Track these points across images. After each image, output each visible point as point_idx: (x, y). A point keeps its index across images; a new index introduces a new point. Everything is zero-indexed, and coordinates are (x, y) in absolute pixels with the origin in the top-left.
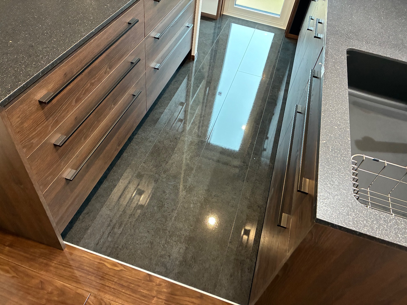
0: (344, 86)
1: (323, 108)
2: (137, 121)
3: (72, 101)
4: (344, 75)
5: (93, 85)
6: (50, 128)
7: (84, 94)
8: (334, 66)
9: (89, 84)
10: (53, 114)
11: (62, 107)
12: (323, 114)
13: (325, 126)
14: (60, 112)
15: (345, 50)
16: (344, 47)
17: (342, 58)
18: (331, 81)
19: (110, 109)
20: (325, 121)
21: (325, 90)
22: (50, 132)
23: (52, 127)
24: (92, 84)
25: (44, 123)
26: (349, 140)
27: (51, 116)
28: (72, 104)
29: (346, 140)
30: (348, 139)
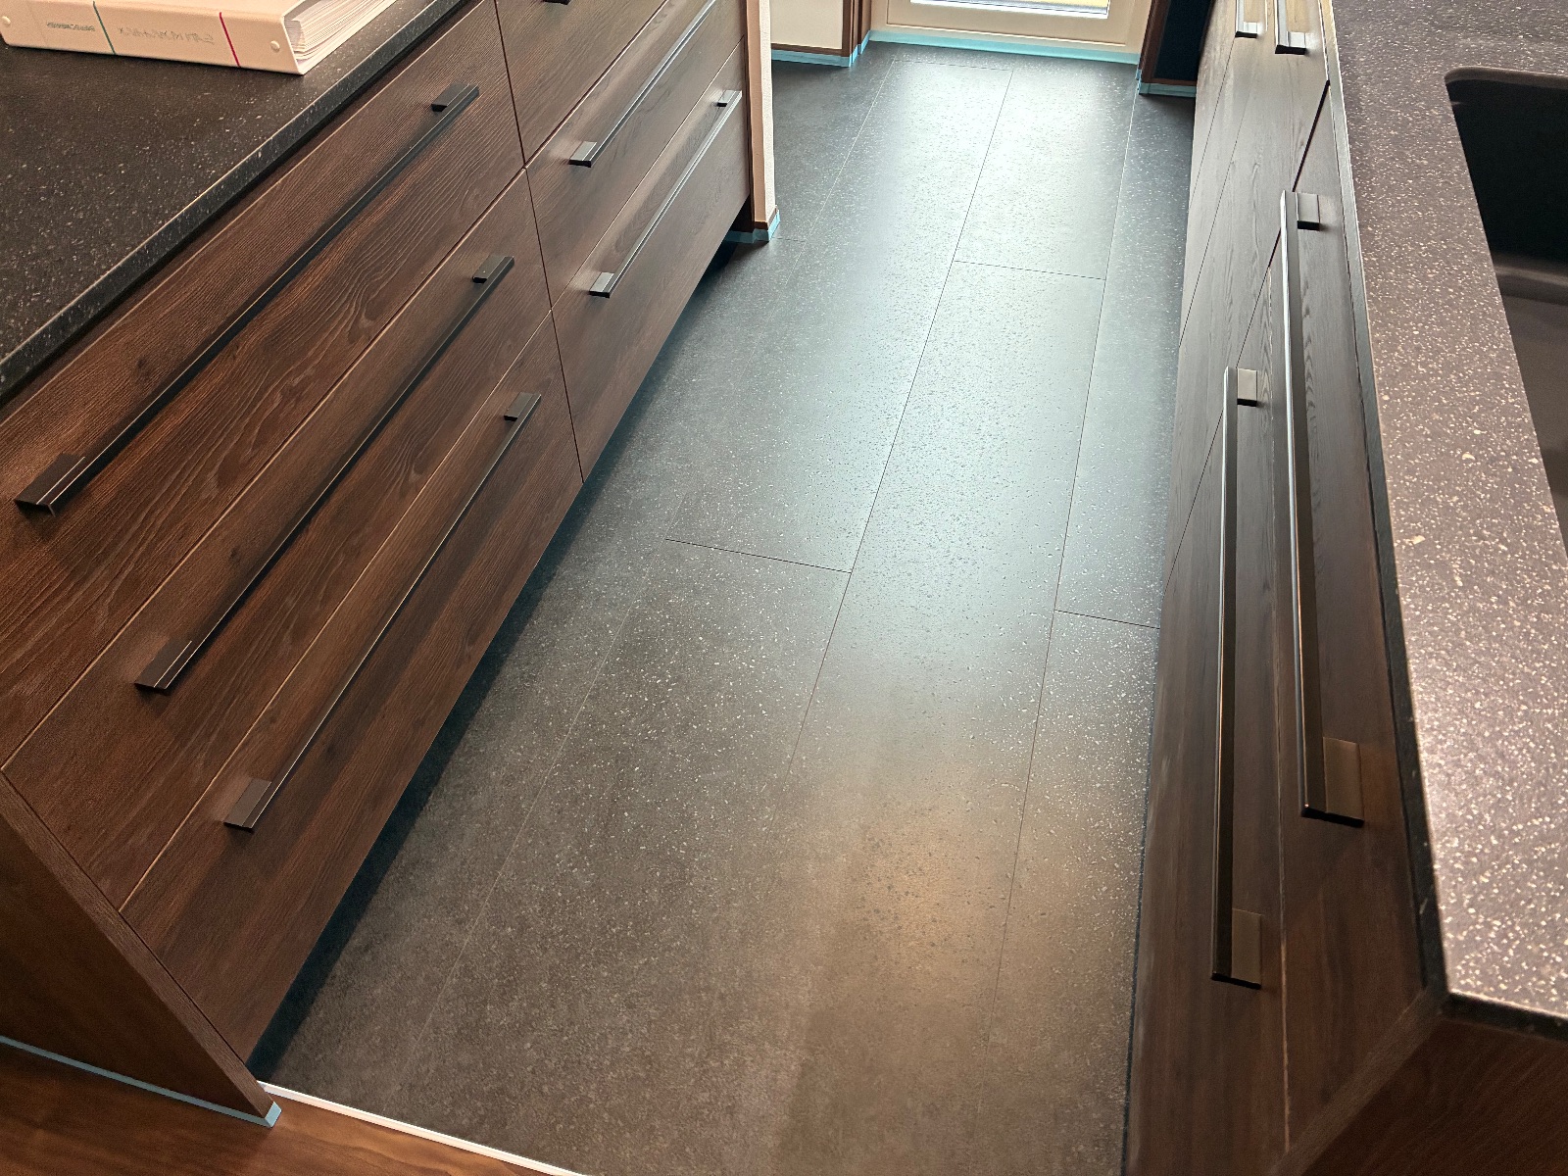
0: (1466, 245)
1: (1378, 364)
2: (544, 525)
3: (200, 481)
4: (1458, 193)
5: (298, 400)
6: (102, 614)
7: (260, 443)
8: (1402, 156)
9: (278, 398)
10: (106, 554)
11: (151, 512)
12: (1386, 398)
13: (1408, 456)
14: (145, 539)
15: (1439, 79)
16: (1432, 69)
17: (1431, 118)
18: (1398, 227)
19: (403, 495)
20: (1400, 429)
21: (1376, 276)
22: (105, 637)
23: (112, 610)
24: (294, 395)
25: (68, 598)
26: (1550, 515)
27: (99, 562)
28: (204, 496)
29: (1534, 518)
30: (1543, 513)
